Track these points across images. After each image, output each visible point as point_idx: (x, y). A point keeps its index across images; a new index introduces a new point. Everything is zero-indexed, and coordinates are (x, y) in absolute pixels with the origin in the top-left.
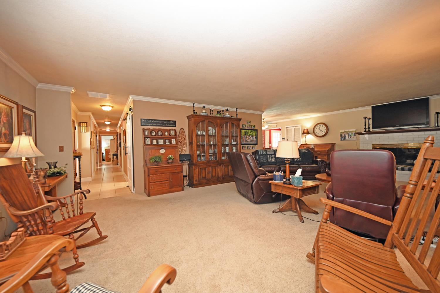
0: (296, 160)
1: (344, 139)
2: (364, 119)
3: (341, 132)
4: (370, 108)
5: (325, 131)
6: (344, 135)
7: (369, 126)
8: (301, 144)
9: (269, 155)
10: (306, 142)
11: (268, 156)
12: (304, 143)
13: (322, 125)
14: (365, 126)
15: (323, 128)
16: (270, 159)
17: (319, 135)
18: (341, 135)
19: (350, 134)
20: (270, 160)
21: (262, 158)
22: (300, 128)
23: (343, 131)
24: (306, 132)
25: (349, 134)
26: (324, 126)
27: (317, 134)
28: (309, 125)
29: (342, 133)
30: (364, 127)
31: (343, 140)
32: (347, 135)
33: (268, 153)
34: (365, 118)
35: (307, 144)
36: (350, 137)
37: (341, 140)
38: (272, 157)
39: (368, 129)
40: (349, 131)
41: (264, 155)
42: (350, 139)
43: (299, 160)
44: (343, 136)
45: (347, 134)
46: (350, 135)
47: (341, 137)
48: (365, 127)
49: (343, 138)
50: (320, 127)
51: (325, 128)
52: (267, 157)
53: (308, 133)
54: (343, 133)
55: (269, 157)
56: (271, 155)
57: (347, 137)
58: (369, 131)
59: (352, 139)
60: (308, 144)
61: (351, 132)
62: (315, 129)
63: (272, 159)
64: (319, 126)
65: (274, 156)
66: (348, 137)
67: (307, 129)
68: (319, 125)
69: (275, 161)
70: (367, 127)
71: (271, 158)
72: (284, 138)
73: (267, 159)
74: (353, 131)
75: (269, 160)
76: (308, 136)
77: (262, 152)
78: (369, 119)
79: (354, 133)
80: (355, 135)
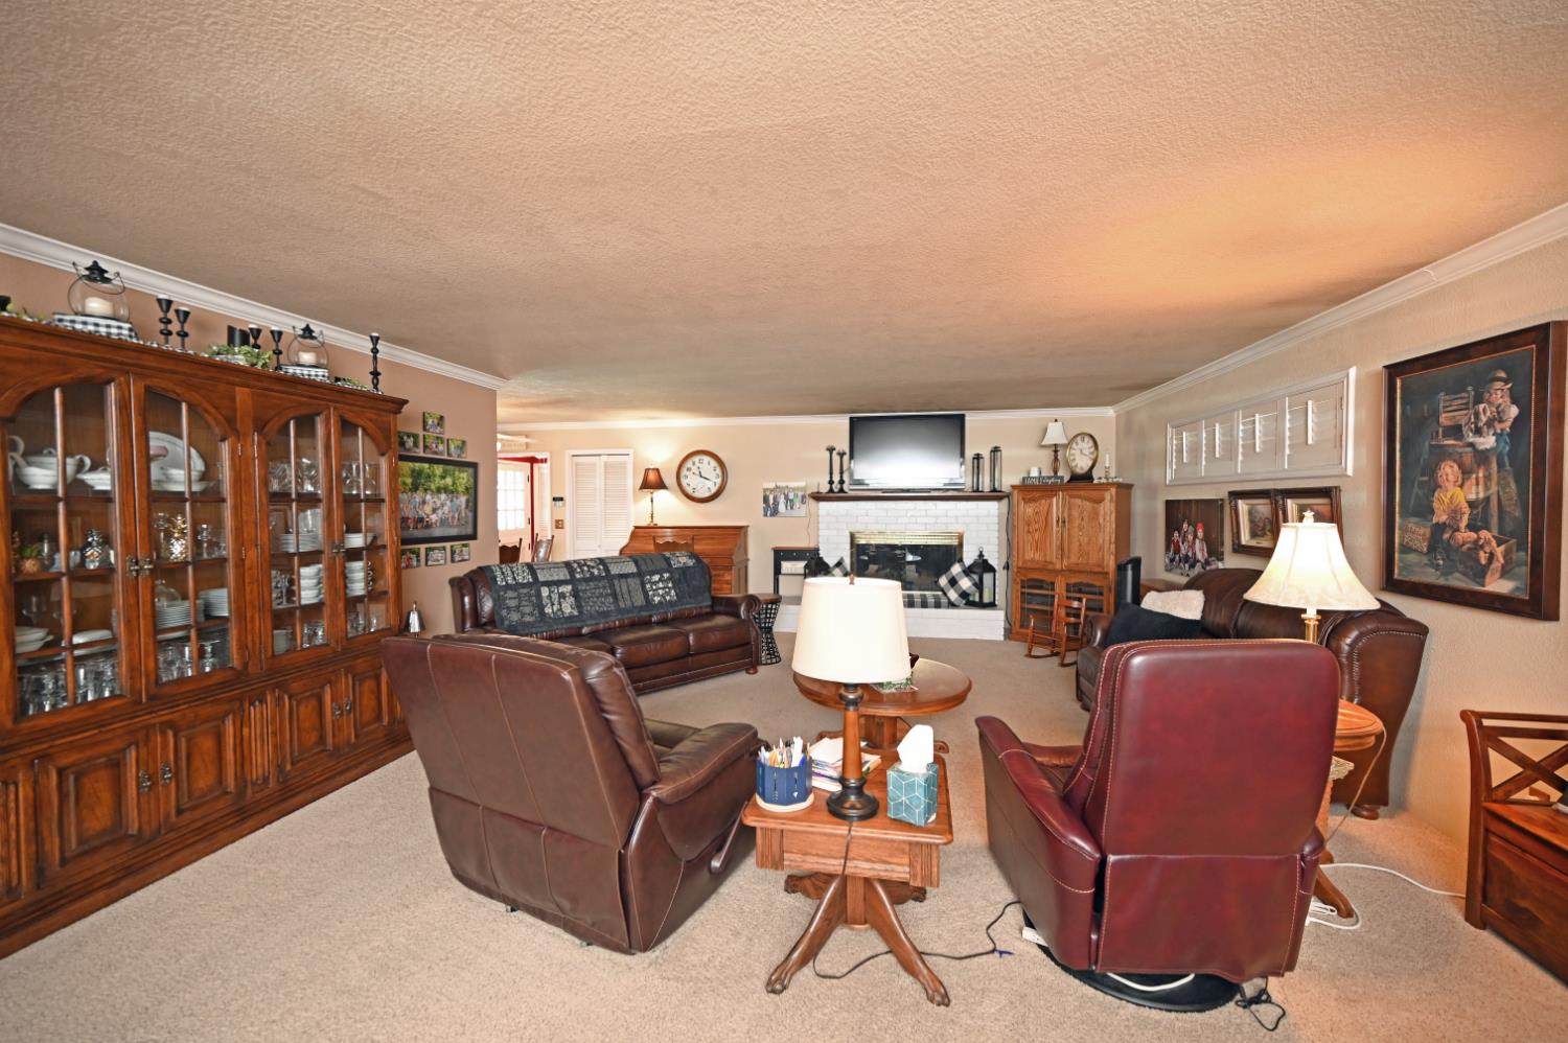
0: (660, 602)
1: (775, 512)
2: (828, 453)
3: (765, 490)
4: (843, 422)
5: (719, 481)
6: (775, 498)
7: (841, 477)
8: (636, 527)
9: (548, 584)
10: (652, 517)
11: (545, 591)
12: (645, 522)
13: (706, 459)
14: (831, 473)
15: (711, 470)
16: (553, 604)
17: (698, 495)
18: (766, 500)
19: (791, 496)
20: (555, 608)
21: (512, 603)
22: (629, 460)
23: (771, 485)
24: (652, 482)
25: (787, 498)
26: (713, 463)
27: (689, 490)
28: (663, 456)
29: (768, 493)
30: (828, 479)
31: (771, 516)
32: (782, 501)
33: (541, 579)
34: (831, 450)
35: (656, 527)
36: (792, 508)
37: (766, 515)
38: (562, 596)
39: (839, 486)
40: (787, 487)
41: (523, 586)
42: (790, 513)
43: (668, 598)
44: (771, 501)
45: (783, 496)
46: (792, 501)
47: (764, 505)
48: (831, 477)
49: (771, 510)
50: (700, 465)
51: (719, 471)
52: (539, 595)
53: (661, 485)
54: (772, 490)
55: (550, 597)
56: (559, 583)
57: (782, 507)
58: (841, 490)
59: (796, 512)
60: (660, 524)
61: (794, 489)
62: (684, 472)
63: (560, 604)
64: (697, 464)
65: (569, 587)
66: (786, 507)
67: (658, 470)
68: (696, 459)
69: (576, 613)
70: (836, 478)
71: (555, 597)
73: (541, 607)
74: (798, 489)
75: (548, 610)
76: (660, 494)
77: (513, 573)
78: (842, 455)
79: (800, 494)
80: (803, 502)
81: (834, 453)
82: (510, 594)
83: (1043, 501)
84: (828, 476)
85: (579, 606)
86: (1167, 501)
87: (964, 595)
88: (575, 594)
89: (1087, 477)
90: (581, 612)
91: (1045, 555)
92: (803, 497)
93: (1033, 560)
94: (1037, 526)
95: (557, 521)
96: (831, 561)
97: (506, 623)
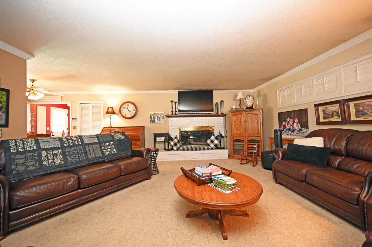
0: (109, 154)
1: (154, 122)
2: (171, 102)
3: (151, 114)
4: (176, 92)
5: (134, 112)
7: (176, 110)
8: (104, 128)
9: (46, 150)
10: (110, 124)
11: (44, 154)
12: (107, 126)
13: (130, 104)
14: (172, 109)
15: (132, 108)
16: (48, 160)
17: (127, 116)
18: (151, 118)
19: (159, 116)
20: (50, 162)
21: (20, 161)
22: (102, 105)
23: (153, 113)
24: (111, 112)
25: (158, 117)
26: (133, 106)
27: (124, 115)
28: (115, 104)
29: (151, 115)
31: (153, 123)
34: (172, 101)
35: (112, 127)
36: (159, 120)
37: (151, 123)
38: (55, 155)
39: (175, 113)
40: (158, 113)
41: (30, 151)
42: (159, 122)
43: (112, 152)
44: (153, 118)
45: (156, 117)
46: (159, 118)
47: (150, 120)
49: (152, 121)
50: (128, 107)
51: (134, 108)
52: (40, 155)
53: (113, 113)
54: (153, 115)
55: (47, 156)
56: (54, 149)
57: (156, 120)
58: (176, 114)
59: (161, 122)
60: (113, 126)
61: (160, 114)
62: (122, 109)
63: (53, 159)
64: (127, 106)
65: (60, 151)
66: (158, 120)
67: (112, 108)
68: (127, 104)
69: (63, 163)
70: (174, 110)
71: (50, 156)
72: (76, 119)
73: (40, 161)
75: (45, 163)
76: (113, 116)
78: (176, 103)
79: (162, 116)
80: (163, 118)
81: (173, 102)
82: (19, 156)
83: (239, 115)
84: (171, 110)
85: (65, 159)
86: (279, 113)
87: (216, 145)
88: (63, 154)
89: (251, 108)
90: (66, 162)
91: (240, 132)
92: (163, 117)
93: (236, 134)
94: (237, 123)
95: (74, 127)
96: (173, 137)
97: (14, 172)
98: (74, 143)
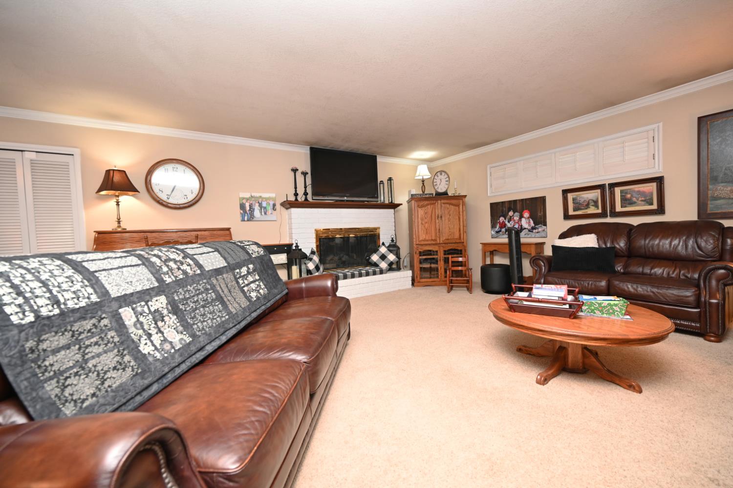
0: (258, 298)
1: (251, 218)
2: (293, 174)
3: (244, 198)
4: (305, 151)
5: (196, 190)
6: (251, 206)
7: (306, 190)
9: (126, 300)
10: (119, 222)
11: (127, 315)
12: (110, 226)
13: (181, 168)
14: (296, 188)
15: (186, 179)
16: (149, 335)
17: (174, 200)
18: (242, 207)
19: (264, 204)
23: (247, 195)
25: (260, 205)
26: (189, 171)
27: (162, 197)
29: (244, 201)
30: (293, 192)
31: (248, 220)
32: (257, 208)
33: (114, 293)
34: (295, 171)
36: (265, 213)
37: (243, 220)
38: (157, 316)
39: (303, 197)
40: (261, 197)
41: (81, 312)
42: (264, 217)
43: (261, 292)
44: (248, 208)
45: (257, 204)
46: (265, 208)
47: (242, 211)
48: (296, 191)
50: (174, 173)
51: (195, 180)
53: (128, 188)
54: (247, 200)
55: (139, 324)
56: (145, 295)
57: (257, 213)
58: (306, 200)
61: (266, 199)
62: (154, 178)
63: (160, 331)
65: (163, 300)
66: (261, 213)
67: (124, 172)
68: (167, 166)
69: (188, 339)
70: (301, 191)
71: (145, 320)
73: (128, 345)
74: (269, 199)
75: (146, 348)
77: (44, 284)
78: (304, 174)
79: (272, 203)
80: (274, 208)
81: (298, 174)
83: (429, 206)
85: (186, 327)
86: (491, 204)
87: (391, 264)
88: (175, 309)
89: (445, 193)
90: (193, 336)
91: (432, 236)
92: (274, 205)
93: (425, 240)
94: (426, 220)
98: (185, 272)
